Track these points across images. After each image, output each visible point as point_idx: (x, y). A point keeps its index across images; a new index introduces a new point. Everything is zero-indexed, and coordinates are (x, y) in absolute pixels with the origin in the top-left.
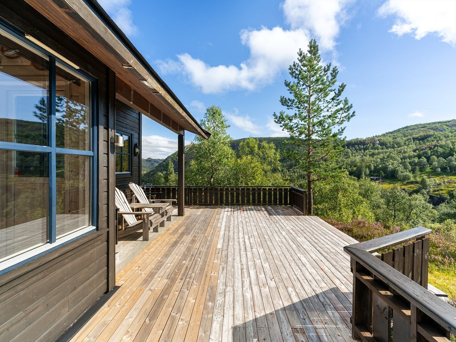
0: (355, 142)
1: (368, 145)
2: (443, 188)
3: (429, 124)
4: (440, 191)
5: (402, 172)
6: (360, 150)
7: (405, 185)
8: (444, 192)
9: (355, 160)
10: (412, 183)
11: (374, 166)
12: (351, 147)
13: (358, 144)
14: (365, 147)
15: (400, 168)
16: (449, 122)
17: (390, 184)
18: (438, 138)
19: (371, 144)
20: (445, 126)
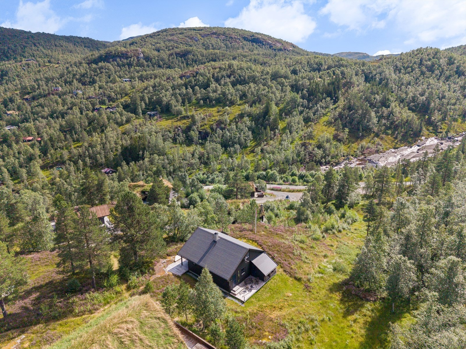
0: (115, 53)
1: (132, 59)
2: (206, 123)
3: (185, 30)
4: (205, 126)
5: (175, 106)
6: (124, 65)
7: (179, 120)
8: (207, 126)
9: (125, 87)
10: (184, 118)
11: (148, 98)
12: (111, 60)
13: (120, 57)
14: (128, 61)
15: (173, 102)
16: (201, 30)
17: (167, 119)
18: (196, 56)
19: (135, 58)
20: (199, 36)
